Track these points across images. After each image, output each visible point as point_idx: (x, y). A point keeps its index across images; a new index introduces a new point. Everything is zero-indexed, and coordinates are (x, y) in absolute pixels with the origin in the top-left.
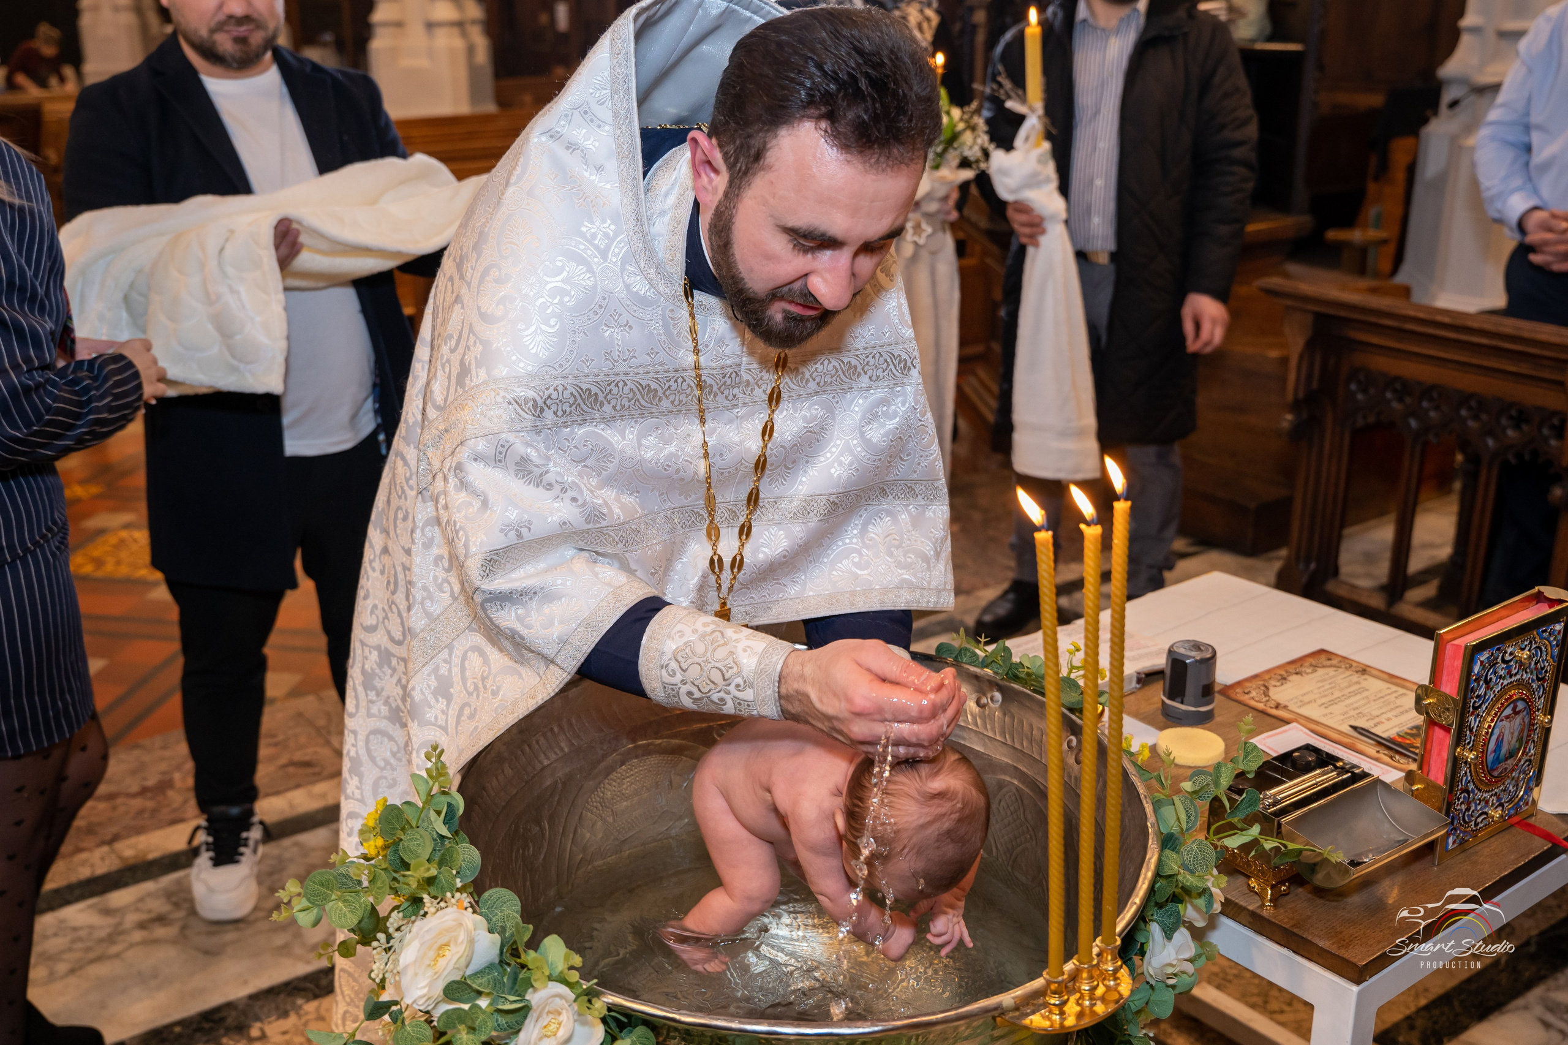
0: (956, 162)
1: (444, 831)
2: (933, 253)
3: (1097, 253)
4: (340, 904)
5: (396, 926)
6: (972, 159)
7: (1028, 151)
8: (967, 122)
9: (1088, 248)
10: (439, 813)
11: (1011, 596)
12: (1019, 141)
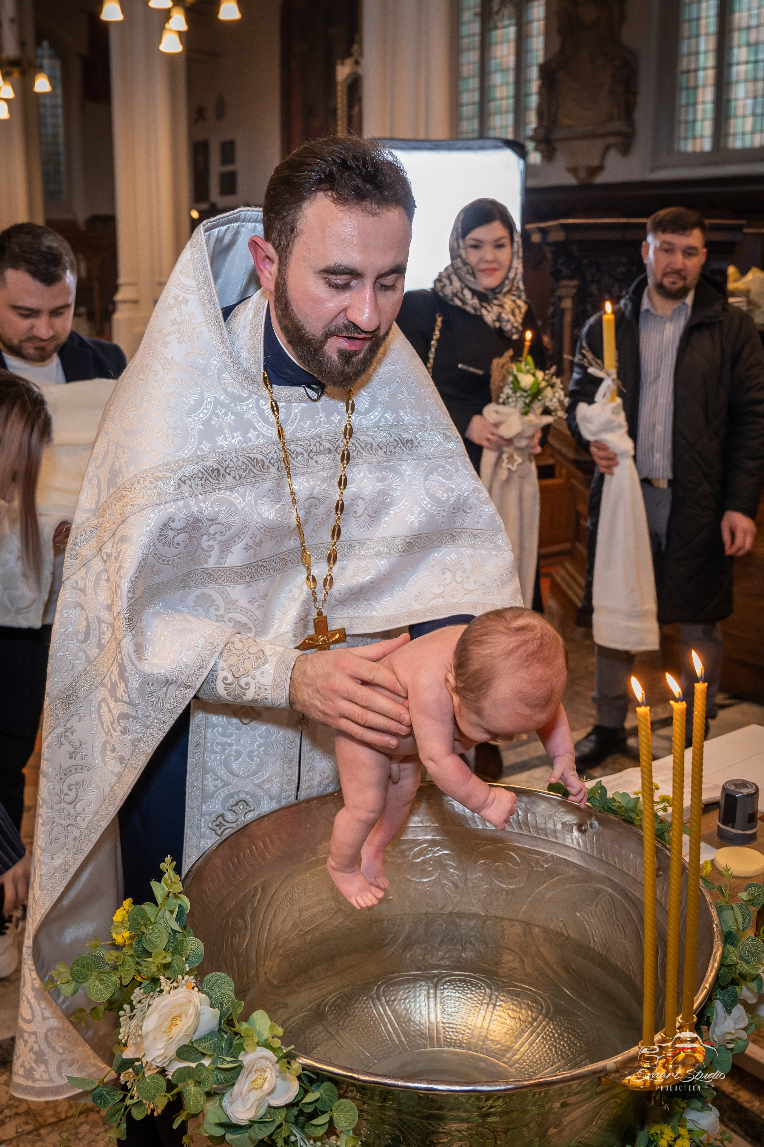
0: (539, 411)
1: (176, 927)
2: (523, 477)
3: (659, 479)
4: (97, 982)
5: (138, 999)
6: (552, 408)
7: (605, 404)
8: (547, 381)
9: (652, 476)
10: (172, 912)
11: (593, 738)
12: (598, 397)
